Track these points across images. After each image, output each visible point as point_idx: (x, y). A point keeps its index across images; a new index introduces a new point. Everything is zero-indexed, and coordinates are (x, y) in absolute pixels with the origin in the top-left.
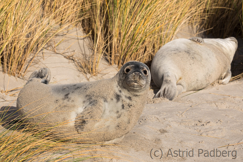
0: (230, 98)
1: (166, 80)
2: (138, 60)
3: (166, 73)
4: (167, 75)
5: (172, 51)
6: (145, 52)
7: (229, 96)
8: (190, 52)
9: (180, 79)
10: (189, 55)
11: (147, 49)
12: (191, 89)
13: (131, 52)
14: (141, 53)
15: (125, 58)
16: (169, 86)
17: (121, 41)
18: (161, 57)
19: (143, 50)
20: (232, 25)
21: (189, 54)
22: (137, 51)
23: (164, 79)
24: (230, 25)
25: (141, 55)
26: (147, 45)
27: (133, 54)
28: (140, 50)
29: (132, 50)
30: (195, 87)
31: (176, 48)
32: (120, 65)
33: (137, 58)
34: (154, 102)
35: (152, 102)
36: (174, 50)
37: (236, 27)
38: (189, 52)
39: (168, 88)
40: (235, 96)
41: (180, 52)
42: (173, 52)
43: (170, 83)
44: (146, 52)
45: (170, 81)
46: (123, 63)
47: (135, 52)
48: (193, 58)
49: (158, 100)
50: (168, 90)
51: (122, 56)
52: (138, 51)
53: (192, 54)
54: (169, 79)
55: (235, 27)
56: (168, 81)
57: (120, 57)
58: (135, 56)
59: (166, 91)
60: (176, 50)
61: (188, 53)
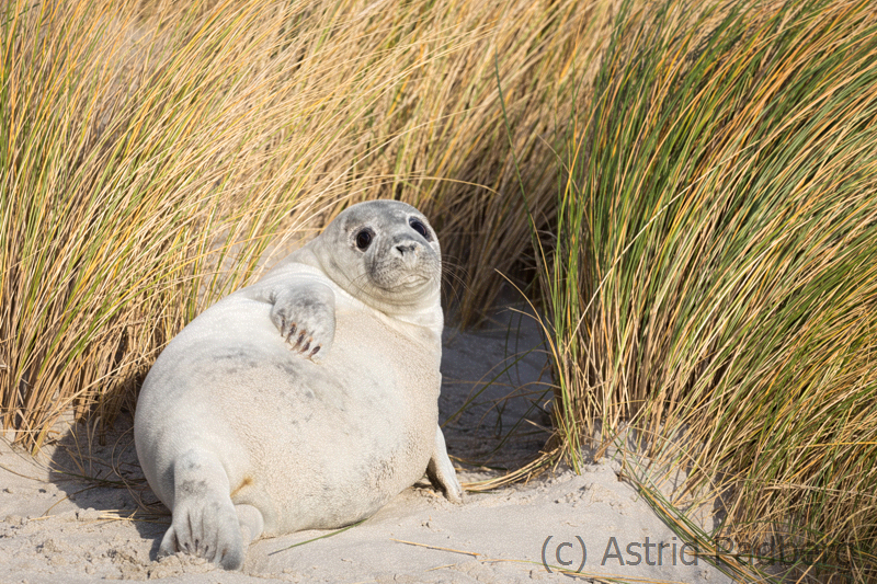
0: (476, 562)
1: (185, 482)
2: (89, 389)
3: (184, 456)
4: (187, 466)
5: (216, 358)
6: (119, 357)
7: (475, 556)
8: (298, 371)
9: (246, 482)
10: (292, 382)
11: (132, 344)
12: (302, 524)
13: (62, 353)
14: (105, 362)
15: (34, 380)
16: (202, 503)
17: (18, 309)
18: (167, 388)
19: (110, 349)
20: (499, 251)
21: (291, 376)
22: (87, 351)
23: (178, 481)
24: (494, 252)
25: (102, 368)
26: (130, 329)
27: (71, 365)
28: (98, 349)
29: (66, 346)
30: (322, 515)
31: (240, 346)
32: (10, 408)
33: (86, 381)
34: (149, 574)
35: (139, 574)
36: (227, 353)
37: (517, 262)
38: (294, 368)
39: (199, 514)
40: (498, 558)
41: (253, 365)
42: (221, 363)
43: (206, 490)
44: (126, 357)
45: (202, 483)
46: (26, 401)
47: (79, 358)
48: (308, 395)
49: (166, 564)
50: (202, 523)
51: (21, 372)
52: (93, 350)
53: (305, 378)
54: (196, 476)
55: (512, 260)
56: (195, 486)
57: (12, 377)
58: (78, 372)
59: (195, 525)
60: (236, 356)
61: (290, 371)
